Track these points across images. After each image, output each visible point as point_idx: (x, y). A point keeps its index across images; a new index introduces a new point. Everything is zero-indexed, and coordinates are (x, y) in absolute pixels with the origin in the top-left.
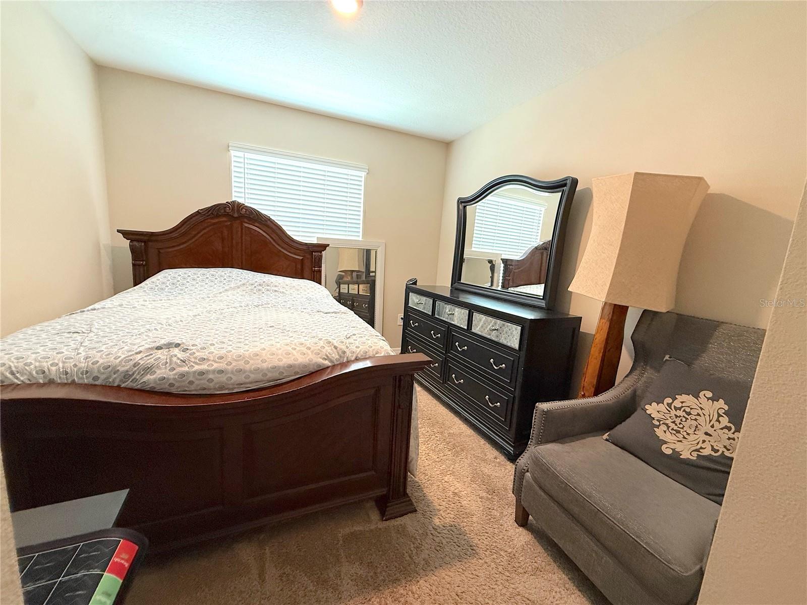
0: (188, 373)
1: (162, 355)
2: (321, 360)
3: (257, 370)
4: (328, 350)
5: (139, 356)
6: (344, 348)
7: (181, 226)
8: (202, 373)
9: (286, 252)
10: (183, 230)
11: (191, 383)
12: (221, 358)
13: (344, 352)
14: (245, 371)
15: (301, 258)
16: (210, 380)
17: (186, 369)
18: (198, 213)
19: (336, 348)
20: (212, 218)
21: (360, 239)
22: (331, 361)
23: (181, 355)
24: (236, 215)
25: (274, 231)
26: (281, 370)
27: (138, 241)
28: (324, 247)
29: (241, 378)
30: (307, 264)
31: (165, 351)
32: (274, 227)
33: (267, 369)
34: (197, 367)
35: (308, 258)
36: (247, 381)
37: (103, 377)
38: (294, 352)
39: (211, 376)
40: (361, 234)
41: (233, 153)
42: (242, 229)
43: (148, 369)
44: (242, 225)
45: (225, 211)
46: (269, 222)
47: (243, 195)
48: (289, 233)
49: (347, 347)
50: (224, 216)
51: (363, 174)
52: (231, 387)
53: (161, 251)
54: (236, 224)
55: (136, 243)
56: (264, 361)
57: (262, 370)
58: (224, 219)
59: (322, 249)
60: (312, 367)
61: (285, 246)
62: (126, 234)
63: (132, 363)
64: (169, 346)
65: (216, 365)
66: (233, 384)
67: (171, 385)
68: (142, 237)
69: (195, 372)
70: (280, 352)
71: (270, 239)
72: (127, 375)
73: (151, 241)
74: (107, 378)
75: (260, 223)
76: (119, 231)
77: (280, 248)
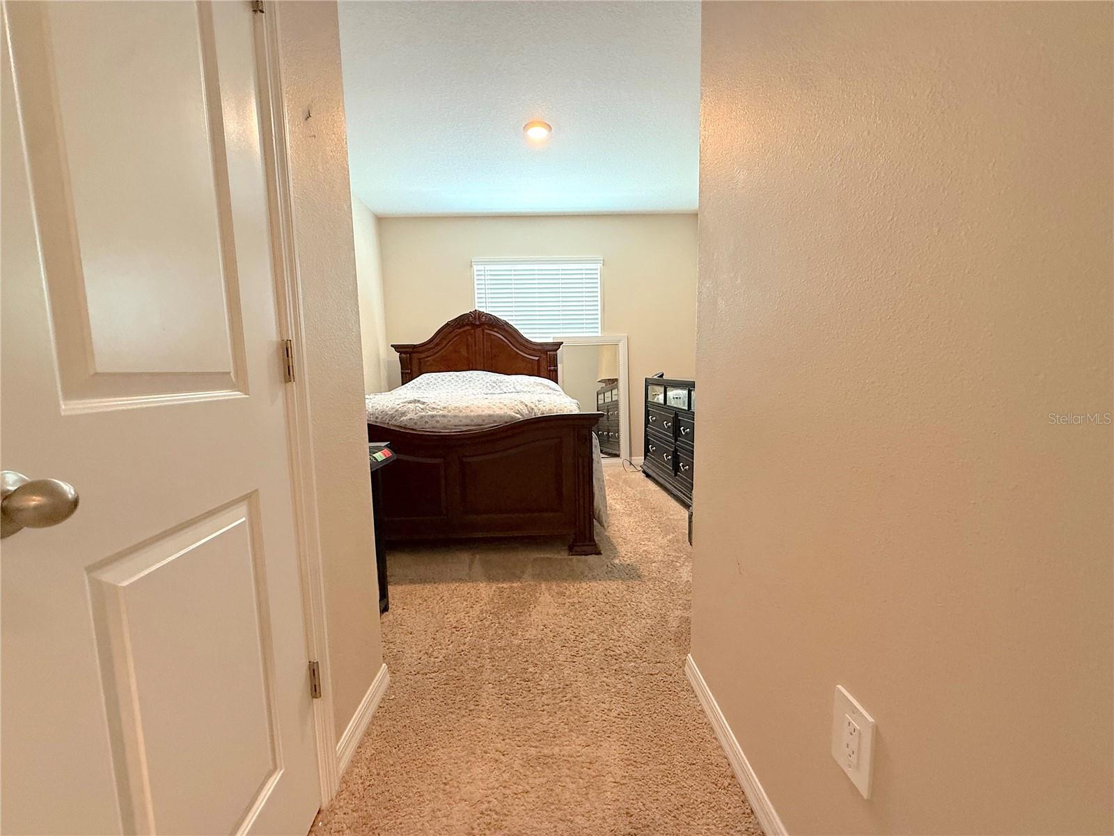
0: (425, 416)
1: (411, 406)
2: (514, 414)
3: (467, 417)
4: (521, 407)
5: (398, 406)
6: (533, 406)
7: (436, 337)
8: (433, 416)
9: (522, 354)
10: (436, 341)
11: (426, 422)
12: (445, 408)
13: (533, 409)
14: (459, 417)
15: (537, 358)
16: (438, 422)
17: (424, 413)
18: (447, 324)
19: (526, 406)
20: (460, 328)
21: (599, 335)
22: (521, 415)
23: (422, 406)
24: (478, 323)
25: (510, 334)
26: (484, 418)
27: (405, 353)
28: (559, 344)
29: (457, 422)
30: (544, 364)
31: (413, 404)
32: (510, 330)
33: (474, 417)
34: (430, 413)
35: (544, 358)
36: (460, 423)
37: (380, 417)
38: (494, 407)
39: (438, 419)
40: (599, 330)
41: (475, 267)
42: (483, 335)
43: (403, 414)
44: (483, 331)
45: (469, 321)
46: (506, 326)
47: (484, 305)
48: (524, 335)
49: (536, 406)
50: (468, 325)
51: (599, 266)
52: (450, 427)
53: (421, 360)
54: (479, 331)
55: (403, 355)
56: (472, 411)
57: (471, 417)
58: (468, 328)
59: (556, 347)
60: (506, 418)
61: (522, 348)
62: (397, 348)
63: (395, 410)
64: (415, 401)
65: (441, 412)
66: (451, 425)
67: (416, 423)
68: (407, 350)
69: (428, 416)
70: (483, 406)
71: (508, 343)
72: (392, 417)
73: (415, 353)
74: (382, 418)
75: (499, 329)
76: (392, 346)
77: (518, 351)
